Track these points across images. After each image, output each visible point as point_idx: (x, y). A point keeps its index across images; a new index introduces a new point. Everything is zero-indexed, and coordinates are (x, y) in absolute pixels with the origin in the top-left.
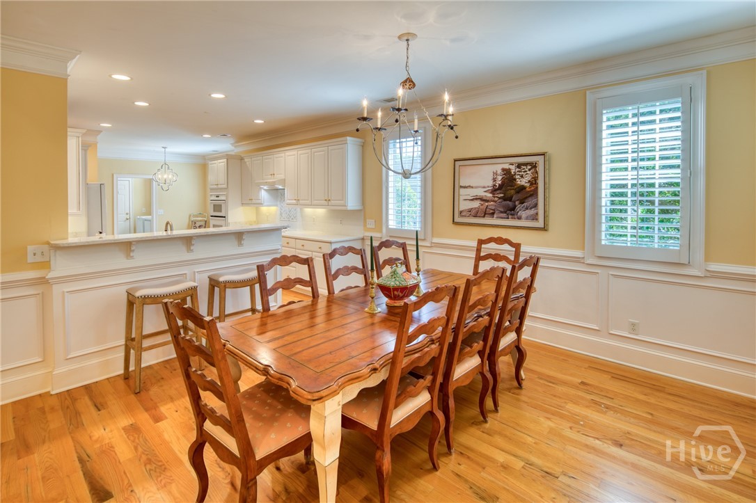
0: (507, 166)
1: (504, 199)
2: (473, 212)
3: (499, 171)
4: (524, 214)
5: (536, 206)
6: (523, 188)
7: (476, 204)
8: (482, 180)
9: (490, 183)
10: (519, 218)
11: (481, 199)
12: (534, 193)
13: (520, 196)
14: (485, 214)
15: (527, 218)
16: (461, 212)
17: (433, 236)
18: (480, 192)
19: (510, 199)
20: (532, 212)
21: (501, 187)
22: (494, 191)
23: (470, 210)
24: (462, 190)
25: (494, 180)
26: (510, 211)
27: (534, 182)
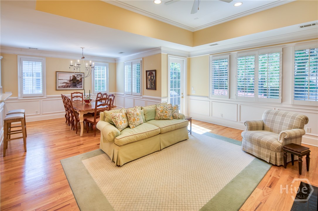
0: (74, 75)
1: (73, 83)
2: (63, 87)
3: (72, 76)
4: (78, 86)
5: (81, 84)
6: (78, 80)
7: (65, 84)
8: (66, 78)
9: (69, 79)
10: (77, 87)
11: (66, 83)
12: (81, 81)
13: (78, 82)
14: (67, 87)
15: (79, 87)
16: (59, 87)
17: (47, 95)
18: (66, 81)
19: (75, 83)
20: (81, 86)
21: (72, 80)
22: (70, 81)
23: (62, 86)
24: (59, 81)
25: (70, 78)
26: (75, 86)
27: (81, 79)
